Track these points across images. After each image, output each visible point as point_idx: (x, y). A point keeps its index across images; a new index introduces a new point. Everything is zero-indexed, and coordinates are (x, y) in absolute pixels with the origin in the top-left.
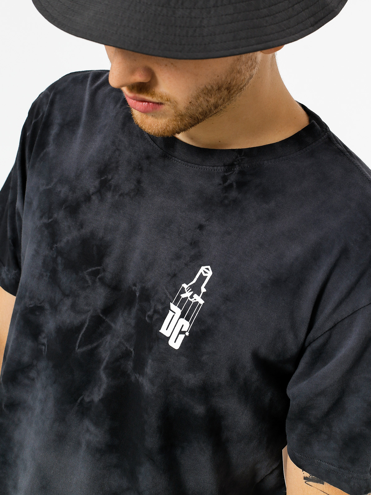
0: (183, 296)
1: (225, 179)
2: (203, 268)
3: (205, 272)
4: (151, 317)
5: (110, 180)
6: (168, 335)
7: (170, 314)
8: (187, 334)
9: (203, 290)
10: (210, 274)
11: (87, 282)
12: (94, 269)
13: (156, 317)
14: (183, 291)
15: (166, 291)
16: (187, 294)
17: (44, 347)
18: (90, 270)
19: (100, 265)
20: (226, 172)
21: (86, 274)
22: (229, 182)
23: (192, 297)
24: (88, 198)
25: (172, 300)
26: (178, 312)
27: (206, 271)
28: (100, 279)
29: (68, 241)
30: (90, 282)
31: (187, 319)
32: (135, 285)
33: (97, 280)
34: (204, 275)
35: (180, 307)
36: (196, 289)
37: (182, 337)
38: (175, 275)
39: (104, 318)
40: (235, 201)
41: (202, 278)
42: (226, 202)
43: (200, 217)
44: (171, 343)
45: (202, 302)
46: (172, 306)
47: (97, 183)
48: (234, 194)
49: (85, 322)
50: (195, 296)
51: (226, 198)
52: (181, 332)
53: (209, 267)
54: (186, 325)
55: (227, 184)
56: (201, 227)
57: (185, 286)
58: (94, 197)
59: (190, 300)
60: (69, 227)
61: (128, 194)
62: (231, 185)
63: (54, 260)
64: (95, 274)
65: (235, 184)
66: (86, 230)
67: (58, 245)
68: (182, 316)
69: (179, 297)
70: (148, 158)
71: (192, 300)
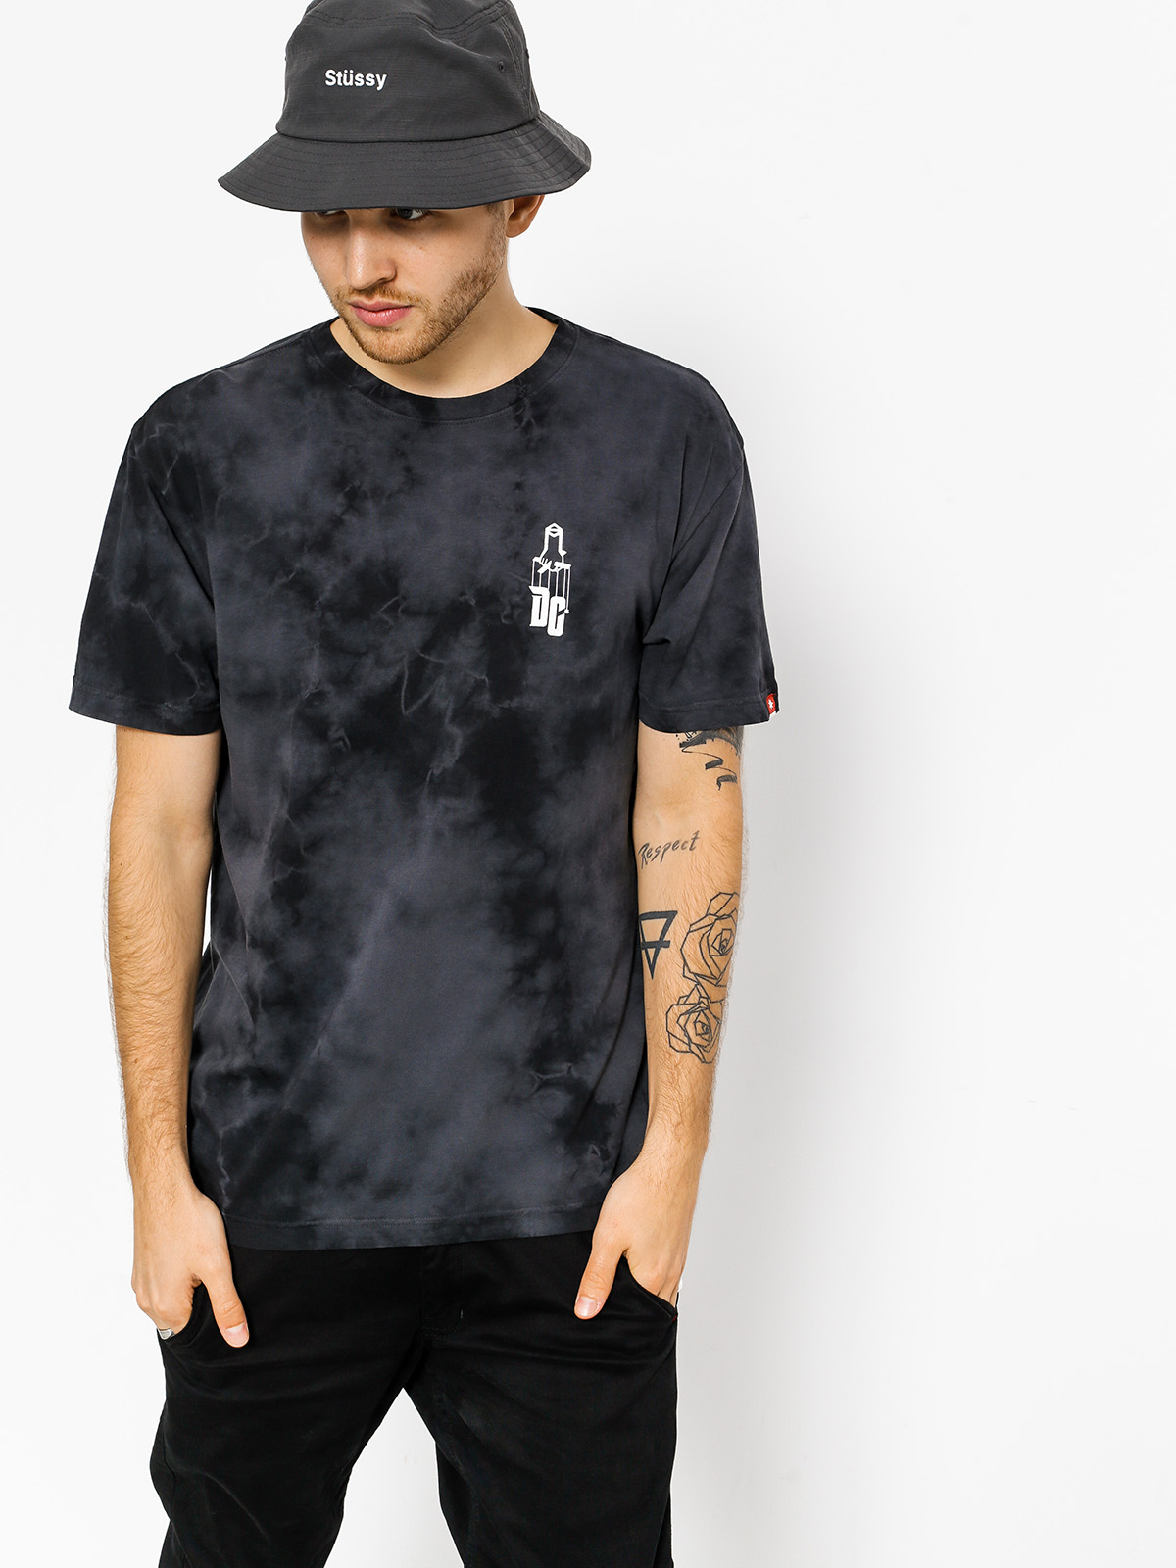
0: (541, 571)
1: (519, 419)
2: (548, 531)
3: (554, 533)
4: (510, 617)
5: (359, 487)
6: (544, 625)
7: (536, 600)
8: (567, 611)
9: (562, 553)
10: (560, 532)
11: (387, 622)
12: (389, 603)
13: (517, 612)
14: (538, 566)
15: (515, 576)
16: (546, 567)
17: (341, 743)
18: (386, 606)
19: (396, 594)
20: (517, 409)
21: (380, 614)
22: (525, 420)
23: (552, 567)
24: (337, 522)
25: (528, 582)
26: (545, 592)
27: (554, 531)
28: (403, 611)
29: (335, 587)
30: (391, 622)
31: (560, 594)
32: (462, 594)
33: (400, 614)
34: (554, 536)
35: (544, 585)
36: (552, 556)
37: (562, 618)
38: (517, 554)
39: (427, 657)
40: (542, 440)
41: (553, 541)
42: (533, 444)
43: (511, 475)
44: (551, 632)
45: (568, 567)
46: (533, 589)
47: (340, 498)
48: (537, 432)
49: (403, 673)
50: (557, 564)
51: (530, 440)
52: (559, 613)
53: (554, 525)
54: (561, 602)
55: (524, 424)
56: (519, 486)
57: (536, 559)
58: (346, 517)
59: (553, 571)
60: (328, 569)
61: (400, 491)
62: (529, 424)
63: (322, 621)
64: (394, 607)
65: (533, 420)
66: (358, 560)
67: (321, 598)
68: (552, 594)
69: (537, 575)
70: (405, 437)
71: (556, 570)
